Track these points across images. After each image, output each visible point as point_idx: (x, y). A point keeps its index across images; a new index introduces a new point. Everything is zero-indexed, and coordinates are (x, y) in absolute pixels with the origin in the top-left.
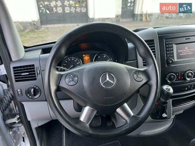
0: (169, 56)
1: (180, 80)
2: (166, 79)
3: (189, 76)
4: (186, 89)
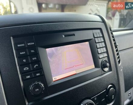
0: (32, 77)
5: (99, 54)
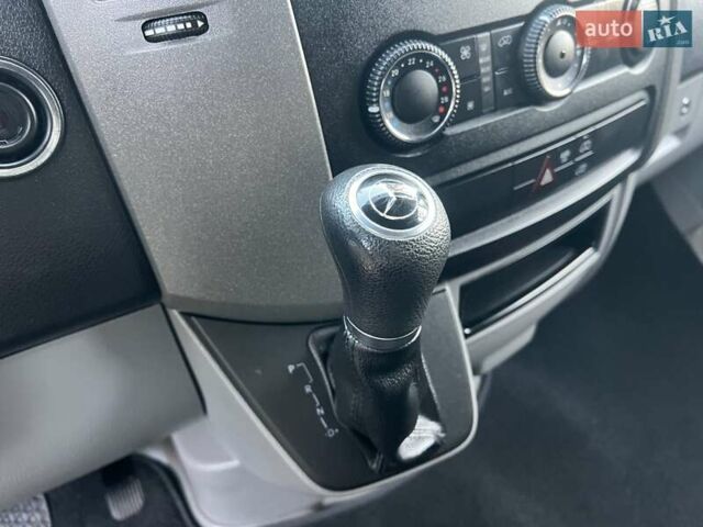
1: (494, 111)
2: (373, 109)
3: (562, 55)
4: (547, 178)
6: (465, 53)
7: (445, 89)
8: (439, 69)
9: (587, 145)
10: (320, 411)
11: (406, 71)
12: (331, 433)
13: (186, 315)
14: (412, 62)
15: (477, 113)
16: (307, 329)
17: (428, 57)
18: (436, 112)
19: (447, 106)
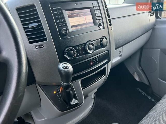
0: (61, 26)
1: (82, 55)
2: (65, 56)
3: (91, 48)
4: (92, 64)
5: (96, 17)
6: (77, 48)
7: (74, 53)
8: (73, 50)
9: (98, 59)
10: (59, 99)
11: (69, 51)
12: (61, 102)
13: (39, 85)
14: (70, 50)
15: (79, 56)
16: (57, 86)
17: (72, 49)
18: (74, 56)
19: (75, 55)
